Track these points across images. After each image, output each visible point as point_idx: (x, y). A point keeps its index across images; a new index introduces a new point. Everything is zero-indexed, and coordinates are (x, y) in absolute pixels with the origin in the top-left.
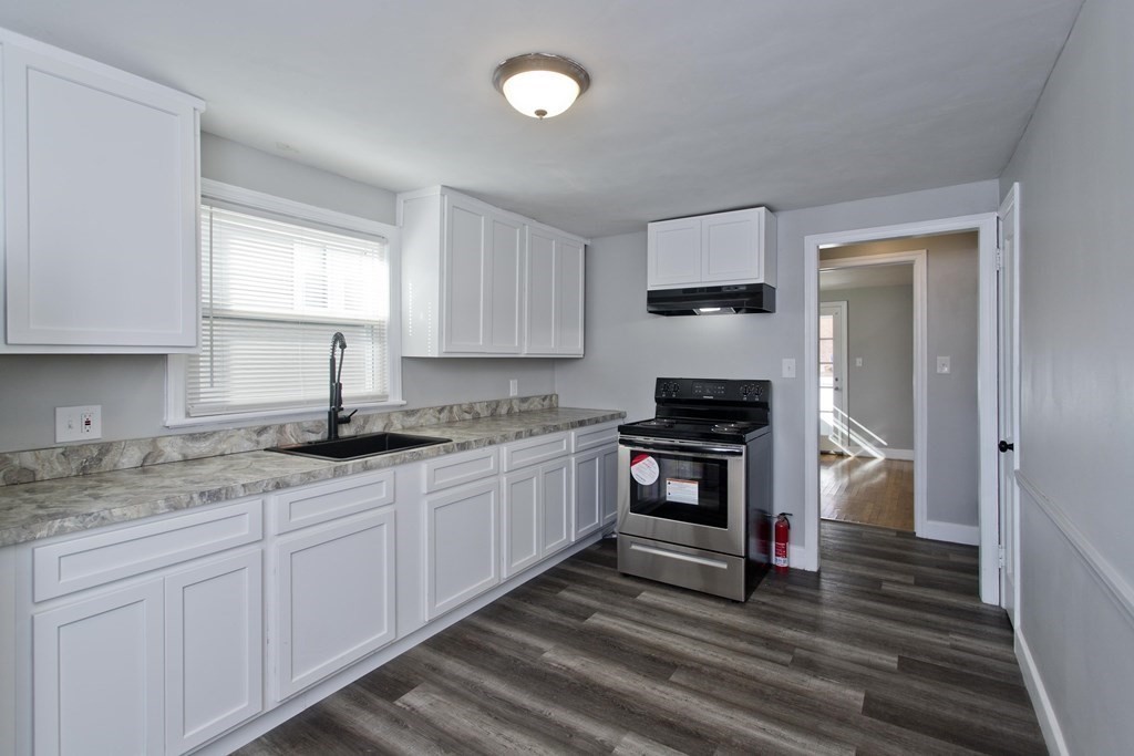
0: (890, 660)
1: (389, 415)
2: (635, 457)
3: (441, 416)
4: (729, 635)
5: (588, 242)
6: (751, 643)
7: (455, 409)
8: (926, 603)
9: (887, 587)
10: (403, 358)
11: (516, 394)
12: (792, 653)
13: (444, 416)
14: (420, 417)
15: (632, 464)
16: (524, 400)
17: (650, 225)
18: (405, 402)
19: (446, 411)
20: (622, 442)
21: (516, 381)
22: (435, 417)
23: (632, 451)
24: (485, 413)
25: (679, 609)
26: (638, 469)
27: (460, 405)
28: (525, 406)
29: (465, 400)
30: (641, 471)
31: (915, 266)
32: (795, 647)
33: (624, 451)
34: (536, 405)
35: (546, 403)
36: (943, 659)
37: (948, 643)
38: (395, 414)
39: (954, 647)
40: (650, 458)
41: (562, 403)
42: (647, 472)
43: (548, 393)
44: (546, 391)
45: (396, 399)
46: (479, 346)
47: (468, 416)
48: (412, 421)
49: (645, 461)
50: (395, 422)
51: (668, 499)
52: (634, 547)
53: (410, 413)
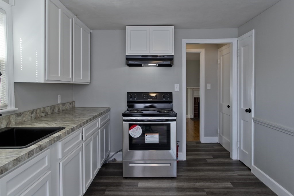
0: (229, 185)
1: (9, 117)
2: (131, 126)
3: (32, 115)
4: (181, 191)
5: (91, 31)
6: (190, 192)
7: (38, 111)
8: (222, 163)
9: (209, 161)
10: (15, 83)
11: (60, 102)
12: (204, 191)
13: (34, 115)
14: (24, 117)
15: (129, 129)
16: (64, 104)
17: (127, 27)
18: (17, 109)
19: (34, 112)
20: (125, 121)
21: (60, 96)
22: (30, 116)
23: (129, 124)
24: (49, 112)
25: (157, 186)
26: (132, 131)
27: (40, 109)
28: (64, 108)
29: (41, 106)
30: (134, 132)
31: (200, 54)
32: (204, 188)
33: (126, 125)
34: (68, 107)
35: (71, 106)
36: (240, 180)
37: (237, 174)
38: (12, 116)
39: (239, 175)
40: (138, 126)
41: (77, 105)
42: (137, 132)
43: (71, 101)
44: (70, 100)
45: (12, 108)
46: (59, 77)
47: (43, 114)
48: (20, 119)
49: (136, 127)
50: (12, 121)
51: (146, 142)
52: (130, 165)
53: (19, 115)
